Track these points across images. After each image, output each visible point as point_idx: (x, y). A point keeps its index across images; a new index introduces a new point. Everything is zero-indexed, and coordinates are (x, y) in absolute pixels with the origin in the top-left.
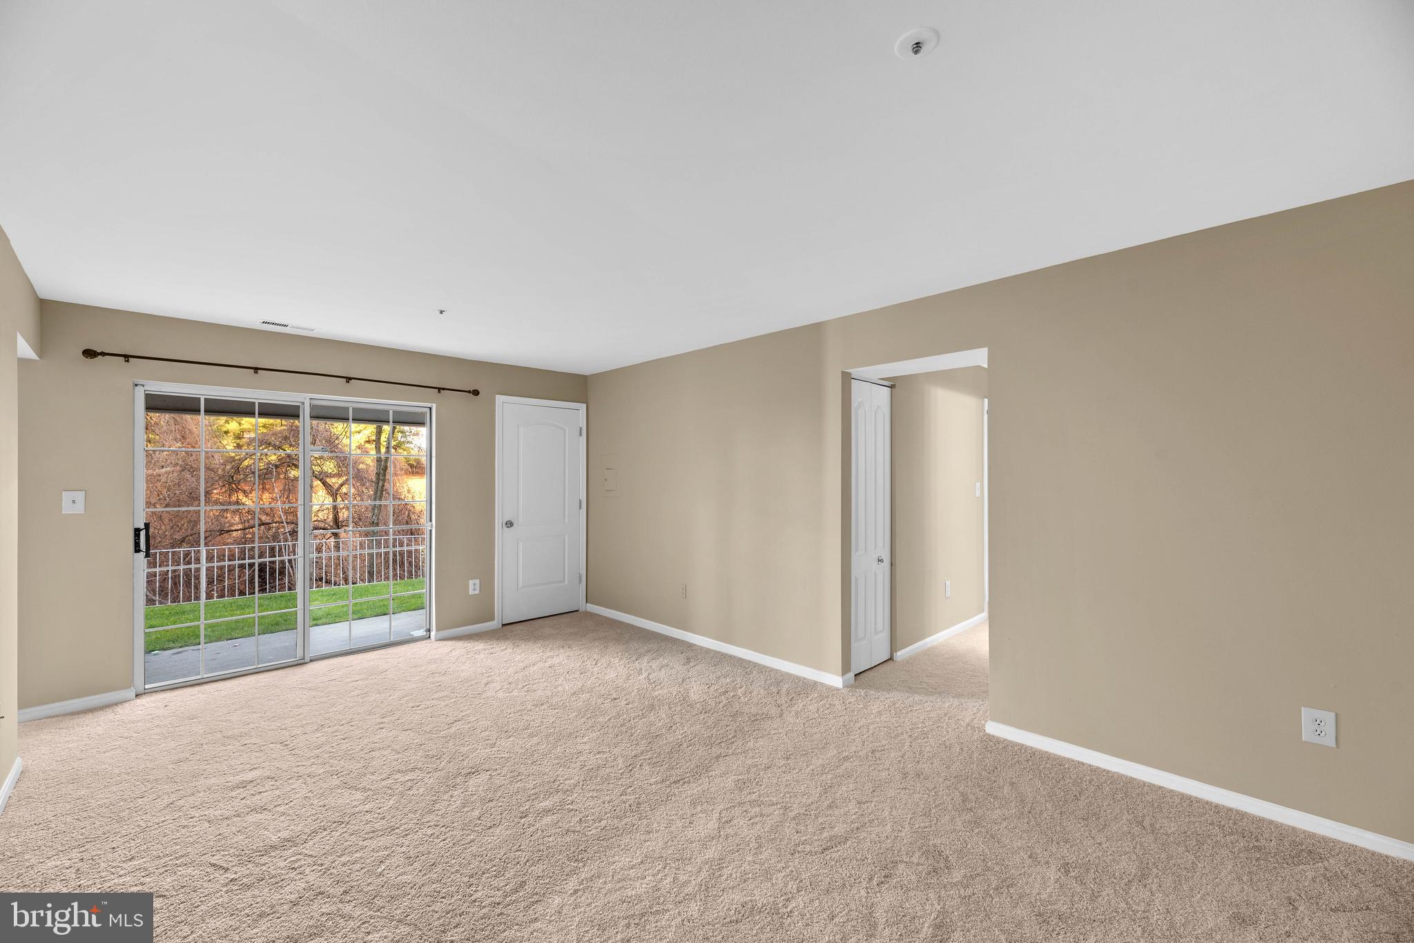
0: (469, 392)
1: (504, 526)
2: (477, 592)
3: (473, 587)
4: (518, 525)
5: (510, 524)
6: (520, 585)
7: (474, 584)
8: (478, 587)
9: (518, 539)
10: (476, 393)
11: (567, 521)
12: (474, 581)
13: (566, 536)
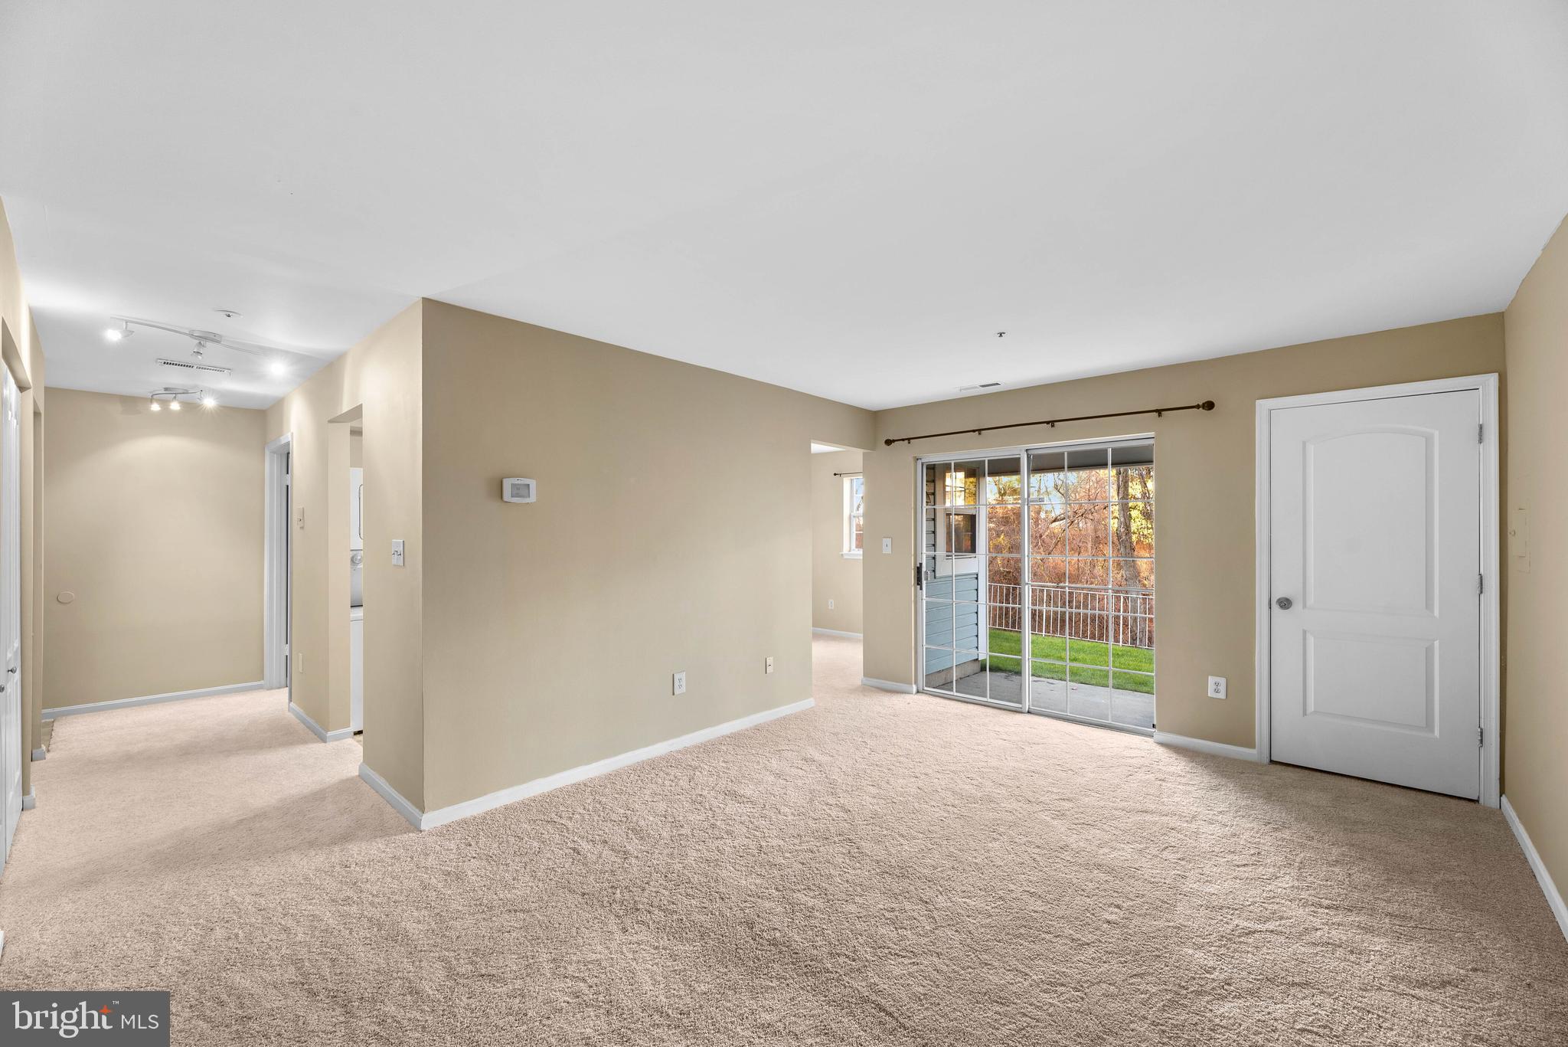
0: (1198, 407)
1: (1275, 606)
2: (1222, 695)
3: (1215, 687)
4: (1305, 606)
5: (1285, 603)
6: (1311, 708)
7: (1217, 684)
8: (1223, 688)
9: (1305, 632)
10: (1209, 406)
11: (1436, 613)
12: (1218, 679)
13: (1437, 643)
